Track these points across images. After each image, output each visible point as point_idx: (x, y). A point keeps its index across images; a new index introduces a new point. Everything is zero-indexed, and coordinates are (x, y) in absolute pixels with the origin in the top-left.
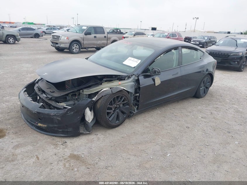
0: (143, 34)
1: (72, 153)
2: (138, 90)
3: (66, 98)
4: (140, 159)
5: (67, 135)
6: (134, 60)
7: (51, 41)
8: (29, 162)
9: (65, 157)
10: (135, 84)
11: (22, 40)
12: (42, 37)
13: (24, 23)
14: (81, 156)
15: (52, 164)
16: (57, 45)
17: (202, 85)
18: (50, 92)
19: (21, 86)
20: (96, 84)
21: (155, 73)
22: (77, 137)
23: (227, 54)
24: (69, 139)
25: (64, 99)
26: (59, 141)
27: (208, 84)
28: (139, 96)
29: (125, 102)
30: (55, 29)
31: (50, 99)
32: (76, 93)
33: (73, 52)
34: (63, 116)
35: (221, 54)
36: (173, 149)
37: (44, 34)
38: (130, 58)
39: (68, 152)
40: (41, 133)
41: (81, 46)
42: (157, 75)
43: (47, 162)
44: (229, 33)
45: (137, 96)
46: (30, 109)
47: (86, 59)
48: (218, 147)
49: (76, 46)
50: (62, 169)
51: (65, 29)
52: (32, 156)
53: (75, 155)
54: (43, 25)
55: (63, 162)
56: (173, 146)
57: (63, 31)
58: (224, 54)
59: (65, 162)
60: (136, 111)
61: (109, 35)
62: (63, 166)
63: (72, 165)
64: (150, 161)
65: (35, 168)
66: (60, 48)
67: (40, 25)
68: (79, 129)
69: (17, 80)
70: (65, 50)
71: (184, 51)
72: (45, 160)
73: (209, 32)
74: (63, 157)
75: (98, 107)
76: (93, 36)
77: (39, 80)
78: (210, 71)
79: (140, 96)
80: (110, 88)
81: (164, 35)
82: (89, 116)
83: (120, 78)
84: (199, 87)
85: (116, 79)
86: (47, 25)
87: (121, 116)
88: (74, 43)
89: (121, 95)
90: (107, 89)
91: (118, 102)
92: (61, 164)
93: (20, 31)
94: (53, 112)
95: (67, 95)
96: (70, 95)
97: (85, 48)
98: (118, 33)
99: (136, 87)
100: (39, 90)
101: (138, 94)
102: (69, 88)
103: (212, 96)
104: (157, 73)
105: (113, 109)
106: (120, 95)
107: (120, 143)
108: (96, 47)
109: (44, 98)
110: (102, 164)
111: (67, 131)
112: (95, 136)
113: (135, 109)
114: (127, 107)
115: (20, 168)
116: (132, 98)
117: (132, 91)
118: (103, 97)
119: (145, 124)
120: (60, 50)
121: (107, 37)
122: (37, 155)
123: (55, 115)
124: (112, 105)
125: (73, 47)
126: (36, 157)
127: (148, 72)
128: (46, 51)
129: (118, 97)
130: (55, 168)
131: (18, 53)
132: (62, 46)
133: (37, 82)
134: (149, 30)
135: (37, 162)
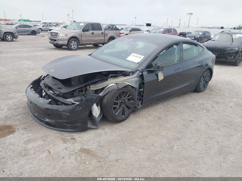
0: (138, 30)
1: (82, 147)
2: (142, 86)
3: (73, 94)
4: (149, 152)
5: (76, 130)
6: (137, 56)
7: (49, 38)
8: (41, 156)
9: (76, 151)
10: (140, 80)
11: (20, 37)
12: (39, 34)
13: (19, 20)
14: (91, 150)
15: (64, 158)
16: (55, 42)
17: (202, 79)
18: (57, 88)
19: (24, 83)
20: (101, 80)
21: (159, 68)
22: (85, 132)
23: (224, 49)
24: (77, 134)
25: (71, 95)
26: (67, 136)
27: (207, 78)
28: (143, 91)
29: (130, 97)
30: (51, 26)
31: (58, 95)
32: (83, 89)
33: (71, 48)
34: (72, 111)
35: (218, 49)
36: (179, 142)
37: (40, 31)
38: (133, 54)
39: (78, 147)
40: (50, 129)
41: (79, 43)
42: (160, 70)
43: (58, 156)
44: (222, 28)
45: (141, 91)
46: (38, 105)
47: (89, 55)
48: (222, 139)
49: (75, 42)
50: (74, 162)
51: (62, 26)
52: (44, 150)
53: (85, 149)
54: (39, 22)
55: (74, 155)
56: (179, 139)
57: (60, 28)
58: (221, 49)
59: (76, 156)
60: (140, 106)
61: (106, 32)
62: (75, 160)
63: (83, 158)
64: (158, 153)
65: (48, 162)
66: (58, 45)
67: (36, 22)
68: (87, 124)
69: (20, 77)
70: (63, 47)
71: (185, 46)
72: (56, 154)
73: (203, 27)
74: (73, 151)
75: (105, 102)
76: (90, 32)
77: (45, 77)
78: (209, 66)
79: (145, 91)
80: (116, 84)
81: (160, 31)
82: (96, 111)
83: (124, 74)
84: (200, 81)
85: (121, 75)
86: (43, 22)
87: (127, 111)
88: (73, 39)
89: (127, 90)
90: (113, 85)
91: (124, 97)
92: (73, 157)
93: (17, 28)
94: (61, 108)
95: (74, 91)
96: (77, 91)
97: (83, 45)
98: (114, 29)
99: (140, 83)
100: (46, 87)
101: (142, 90)
102: (75, 85)
103: (211, 90)
104: (160, 69)
105: (119, 104)
106: (125, 90)
107: (128, 137)
108: (94, 43)
109: (51, 94)
110: (112, 157)
111: (76, 127)
112: (102, 130)
113: (139, 103)
114: (132, 102)
115: (34, 162)
116: (136, 93)
117: (136, 86)
118: (109, 93)
119: (150, 118)
120: (59, 47)
121: (104, 33)
122: (48, 150)
123: (64, 111)
124: (118, 100)
125: (71, 44)
126: (47, 151)
127: (152, 67)
128: (44, 48)
129: (123, 92)
130: (67, 161)
131: (17, 50)
132: (60, 42)
133: (43, 79)
134: (143, 26)
135: (49, 156)
